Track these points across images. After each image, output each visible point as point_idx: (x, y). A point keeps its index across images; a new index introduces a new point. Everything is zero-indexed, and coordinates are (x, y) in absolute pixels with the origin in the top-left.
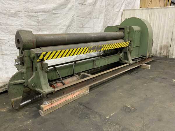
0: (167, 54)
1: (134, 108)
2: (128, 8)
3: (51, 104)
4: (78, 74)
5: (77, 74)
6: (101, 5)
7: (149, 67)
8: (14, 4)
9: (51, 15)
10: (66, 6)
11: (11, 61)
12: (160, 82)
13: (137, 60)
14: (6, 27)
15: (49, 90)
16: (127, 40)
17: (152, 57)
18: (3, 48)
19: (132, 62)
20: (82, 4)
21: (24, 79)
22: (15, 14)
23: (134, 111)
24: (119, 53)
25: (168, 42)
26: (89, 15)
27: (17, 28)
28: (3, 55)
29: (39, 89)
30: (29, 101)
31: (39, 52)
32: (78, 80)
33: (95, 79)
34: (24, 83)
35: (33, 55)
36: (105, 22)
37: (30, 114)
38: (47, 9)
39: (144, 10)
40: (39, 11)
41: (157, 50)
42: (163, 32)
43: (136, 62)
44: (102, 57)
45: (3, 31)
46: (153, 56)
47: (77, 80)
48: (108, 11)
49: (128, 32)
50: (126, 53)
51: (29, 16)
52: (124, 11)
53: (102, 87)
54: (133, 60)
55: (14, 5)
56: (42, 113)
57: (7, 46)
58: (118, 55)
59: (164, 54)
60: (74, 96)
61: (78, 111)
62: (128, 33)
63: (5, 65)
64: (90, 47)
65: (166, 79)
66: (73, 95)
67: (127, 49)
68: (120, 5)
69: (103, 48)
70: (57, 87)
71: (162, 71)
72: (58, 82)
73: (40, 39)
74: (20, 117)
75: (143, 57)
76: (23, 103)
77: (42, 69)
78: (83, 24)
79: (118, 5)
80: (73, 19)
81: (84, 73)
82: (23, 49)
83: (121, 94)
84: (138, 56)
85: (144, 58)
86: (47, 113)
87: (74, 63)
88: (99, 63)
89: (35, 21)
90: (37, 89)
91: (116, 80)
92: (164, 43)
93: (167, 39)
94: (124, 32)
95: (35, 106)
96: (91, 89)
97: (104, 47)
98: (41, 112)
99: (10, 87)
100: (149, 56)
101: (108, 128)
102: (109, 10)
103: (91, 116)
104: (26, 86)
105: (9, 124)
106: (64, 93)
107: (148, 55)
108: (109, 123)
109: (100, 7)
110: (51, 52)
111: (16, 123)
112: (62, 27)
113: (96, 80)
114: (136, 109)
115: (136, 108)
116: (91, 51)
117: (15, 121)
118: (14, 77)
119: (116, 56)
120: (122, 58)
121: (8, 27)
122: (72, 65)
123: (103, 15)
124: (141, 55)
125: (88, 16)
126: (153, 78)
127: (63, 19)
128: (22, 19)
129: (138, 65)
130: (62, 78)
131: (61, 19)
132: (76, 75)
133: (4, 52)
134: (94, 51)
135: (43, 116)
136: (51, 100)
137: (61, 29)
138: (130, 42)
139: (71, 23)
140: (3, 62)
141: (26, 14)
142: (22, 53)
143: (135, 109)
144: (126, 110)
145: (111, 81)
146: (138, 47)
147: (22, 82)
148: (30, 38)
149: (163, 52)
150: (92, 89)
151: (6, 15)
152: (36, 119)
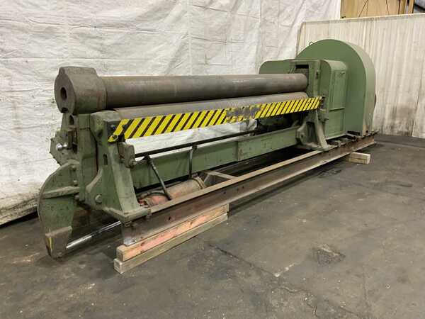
0: (408, 128)
1: (339, 253)
2: (313, 19)
3: (142, 245)
4: (201, 175)
5: (199, 174)
6: (249, 11)
7: (366, 160)
8: (45, 6)
9: (131, 34)
10: (168, 12)
11: (37, 144)
12: (397, 194)
13: (339, 142)
14: (27, 62)
15: (136, 210)
16: (315, 93)
17: (374, 135)
18: (20, 112)
19: (326, 146)
20: (205, 8)
21: (76, 185)
22: (48, 31)
23: (339, 261)
24: (297, 125)
25: (410, 100)
26: (222, 33)
27: (52, 64)
28: (19, 128)
29: (112, 209)
30: (89, 237)
31: (114, 120)
32: (202, 188)
33: (241, 186)
34: (77, 194)
35: (98, 127)
36: (259, 51)
37: (91, 269)
38: (122, 19)
39: (351, 23)
40: (105, 24)
41: (384, 119)
42: (399, 75)
43: (336, 148)
44: (254, 135)
45: (20, 72)
46: (376, 133)
47: (198, 189)
48: (267, 26)
49: (317, 74)
50: (311, 125)
51: (82, 34)
52: (304, 26)
53: (259, 204)
54: (329, 142)
55: (44, 8)
56: (120, 266)
57: (30, 108)
58: (293, 129)
59: (401, 128)
60: (193, 225)
61: (204, 260)
62: (317, 78)
63: (25, 153)
64: (230, 109)
65: (410, 186)
66: (191, 223)
67: (315, 115)
68: (295, 12)
69: (260, 112)
70: (153, 205)
71: (399, 168)
72: (156, 193)
73: (114, 90)
74: (67, 275)
75: (352, 136)
76: (73, 244)
77: (121, 159)
78: (208, 57)
79: (288, 10)
80: (185, 44)
81: (214, 173)
82: (76, 113)
83: (304, 221)
84: (341, 133)
85: (354, 138)
86: (132, 266)
87: (191, 148)
88: (250, 149)
89: (95, 49)
90: (106, 209)
91: (290, 189)
92: (401, 101)
93: (409, 91)
94: (307, 75)
95: (101, 251)
96: (233, 209)
97: (262, 109)
98: (118, 264)
99: (44, 203)
100: (367, 132)
101: (282, 300)
102: (268, 23)
103: (238, 273)
104: (80, 200)
105: (42, 292)
106: (170, 219)
107: (364, 130)
108: (282, 289)
109: (247, 16)
110: (140, 119)
111: (59, 289)
112: (159, 63)
113: (244, 190)
114: (344, 256)
115: (343, 253)
116: (231, 118)
117: (58, 284)
118: (53, 181)
119: (288, 132)
120: (302, 136)
121: (33, 62)
122: (188, 153)
123: (255, 34)
124: (347, 130)
125: (218, 38)
126: (378, 184)
127: (161, 44)
128: (65, 42)
129: (341, 153)
130: (166, 183)
131: (156, 44)
132: (196, 177)
133: (22, 122)
134: (240, 119)
135: (122, 273)
136: (140, 234)
137: (155, 67)
138: (323, 98)
139: (178, 54)
140: (20, 145)
141: (74, 31)
142: (72, 121)
143: (341, 255)
144: (321, 259)
145: (278, 191)
146: (340, 112)
147: (73, 192)
148: (92, 86)
149: (400, 123)
150: (234, 211)
151: (26, 32)
152: (106, 280)
